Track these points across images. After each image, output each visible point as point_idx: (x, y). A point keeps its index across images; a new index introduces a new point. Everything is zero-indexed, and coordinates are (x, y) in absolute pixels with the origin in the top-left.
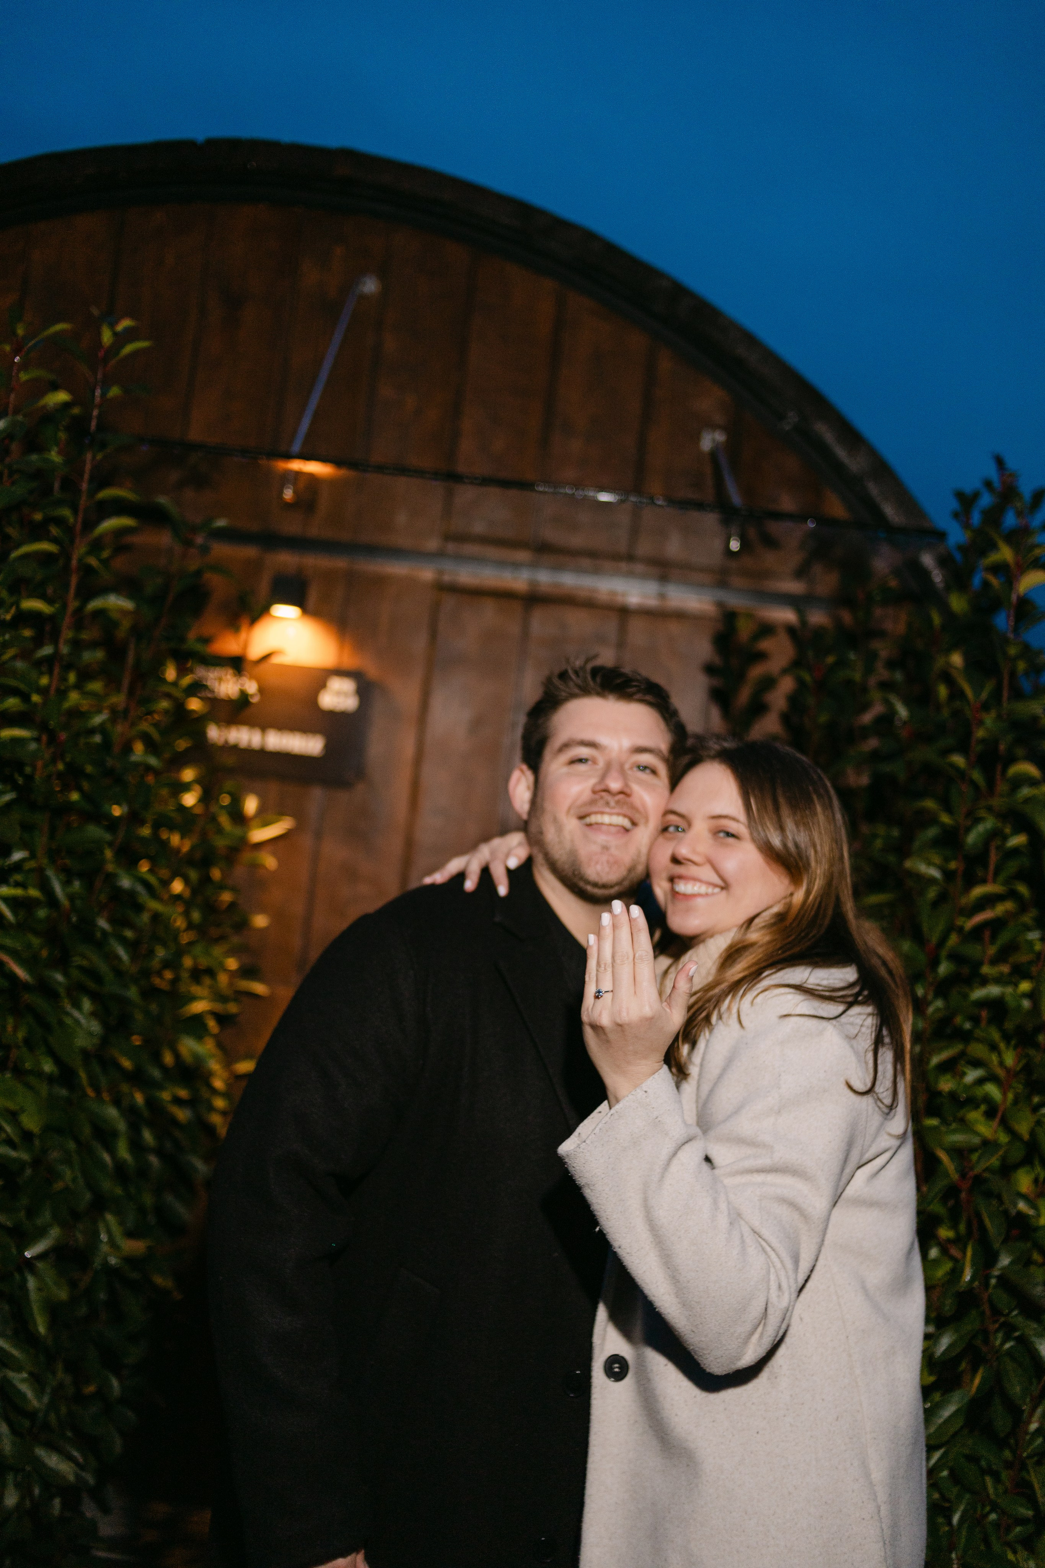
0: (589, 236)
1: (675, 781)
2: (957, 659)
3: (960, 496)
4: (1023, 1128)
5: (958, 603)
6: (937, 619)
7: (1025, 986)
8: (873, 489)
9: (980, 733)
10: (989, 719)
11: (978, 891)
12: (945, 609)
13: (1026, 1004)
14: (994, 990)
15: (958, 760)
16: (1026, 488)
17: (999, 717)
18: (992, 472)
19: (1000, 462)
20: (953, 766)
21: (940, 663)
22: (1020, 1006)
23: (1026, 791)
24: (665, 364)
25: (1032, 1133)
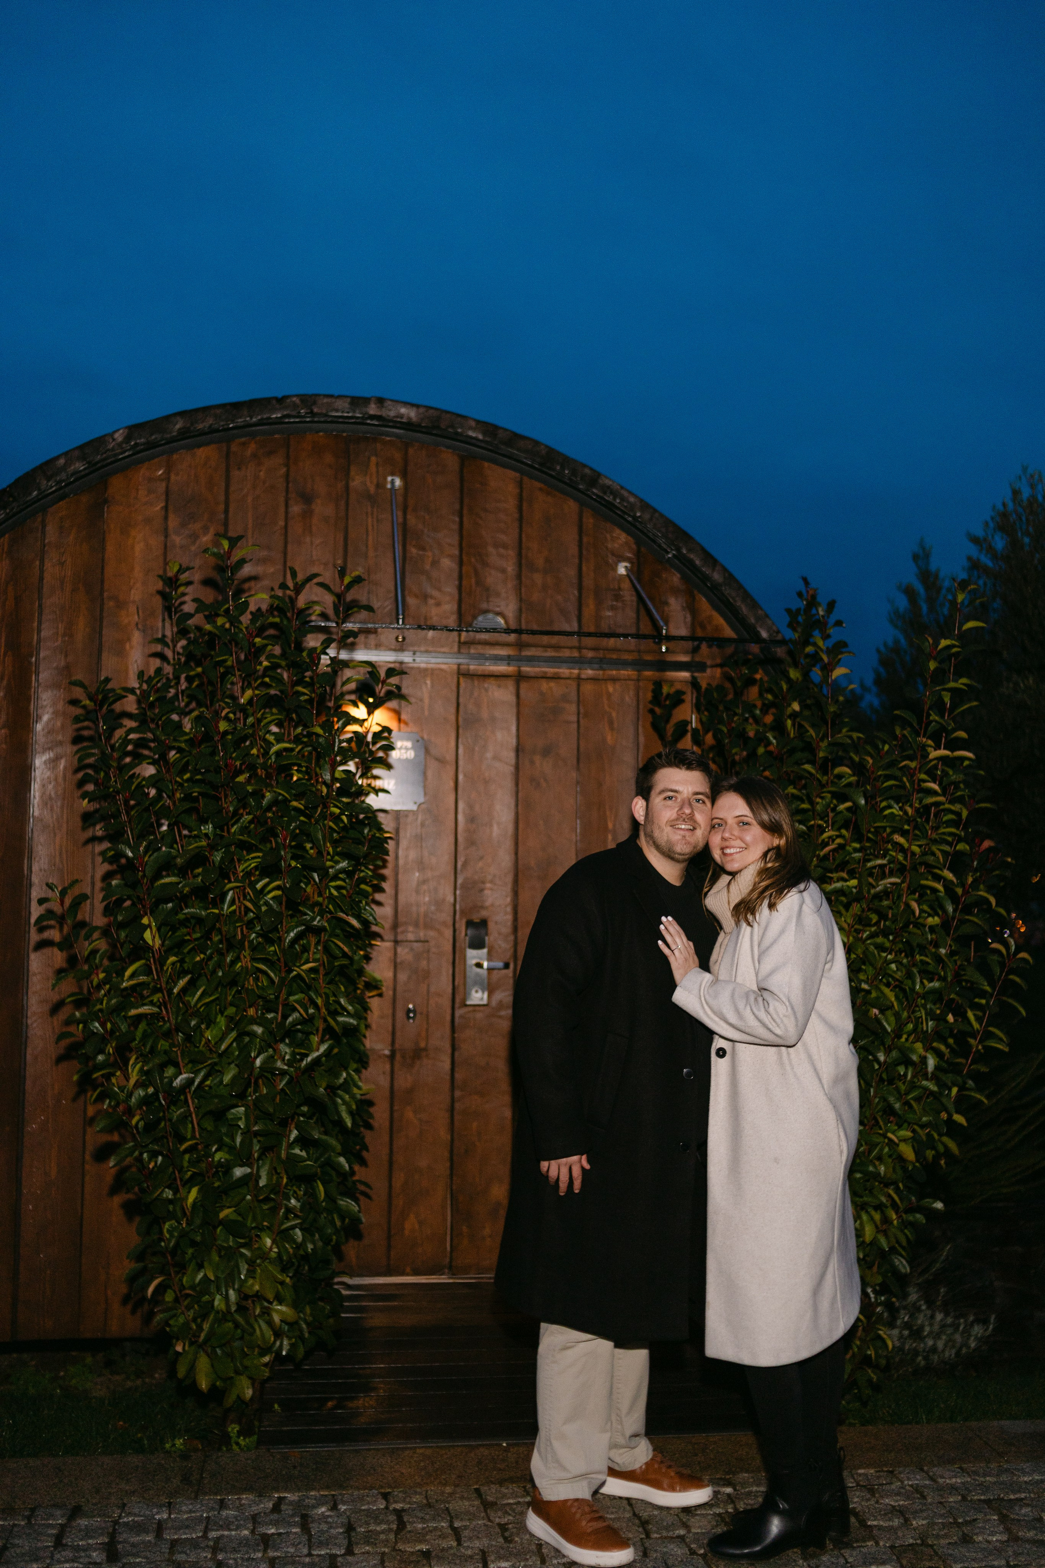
0: (537, 443)
1: (713, 802)
2: (796, 706)
3: (788, 611)
4: (860, 951)
5: (794, 674)
6: (785, 687)
7: (854, 882)
8: (727, 591)
9: (821, 754)
10: (824, 744)
11: (825, 835)
12: (789, 680)
13: (854, 890)
14: (838, 885)
15: (808, 767)
16: (823, 599)
17: (830, 744)
18: (801, 586)
19: (805, 581)
20: (805, 770)
21: (789, 711)
22: (852, 892)
23: (844, 782)
24: (589, 521)
25: (864, 953)
